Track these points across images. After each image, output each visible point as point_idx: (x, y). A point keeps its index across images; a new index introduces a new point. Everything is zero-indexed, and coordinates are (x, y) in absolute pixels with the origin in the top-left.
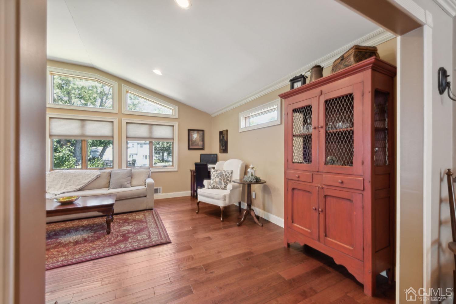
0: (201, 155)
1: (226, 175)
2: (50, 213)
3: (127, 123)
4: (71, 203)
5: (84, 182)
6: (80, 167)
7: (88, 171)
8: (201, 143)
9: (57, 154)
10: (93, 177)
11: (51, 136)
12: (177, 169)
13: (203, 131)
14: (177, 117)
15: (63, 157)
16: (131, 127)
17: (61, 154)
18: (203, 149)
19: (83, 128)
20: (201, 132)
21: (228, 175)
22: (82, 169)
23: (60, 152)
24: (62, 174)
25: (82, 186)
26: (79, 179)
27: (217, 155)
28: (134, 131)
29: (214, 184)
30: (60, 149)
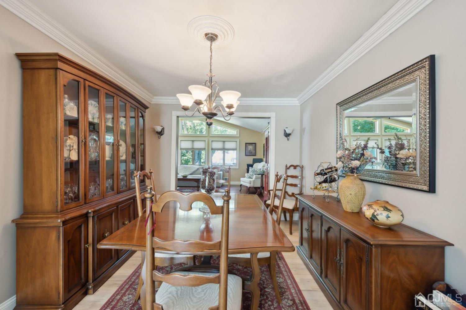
0: (254, 159)
1: (256, 171)
2: (179, 180)
3: (212, 141)
4: (186, 177)
5: (192, 171)
6: (191, 163)
7: (194, 166)
8: (254, 152)
9: (184, 158)
10: (196, 169)
11: (181, 149)
12: (238, 167)
13: (255, 143)
14: (238, 136)
15: (187, 160)
16: (214, 143)
17: (186, 158)
18: (255, 155)
19: (193, 145)
20: (254, 145)
21: (257, 171)
22: (192, 165)
23: (186, 156)
24: (184, 167)
25: (191, 173)
26: (190, 170)
27: (262, 159)
28: (216, 145)
29: (250, 176)
30: (186, 154)
